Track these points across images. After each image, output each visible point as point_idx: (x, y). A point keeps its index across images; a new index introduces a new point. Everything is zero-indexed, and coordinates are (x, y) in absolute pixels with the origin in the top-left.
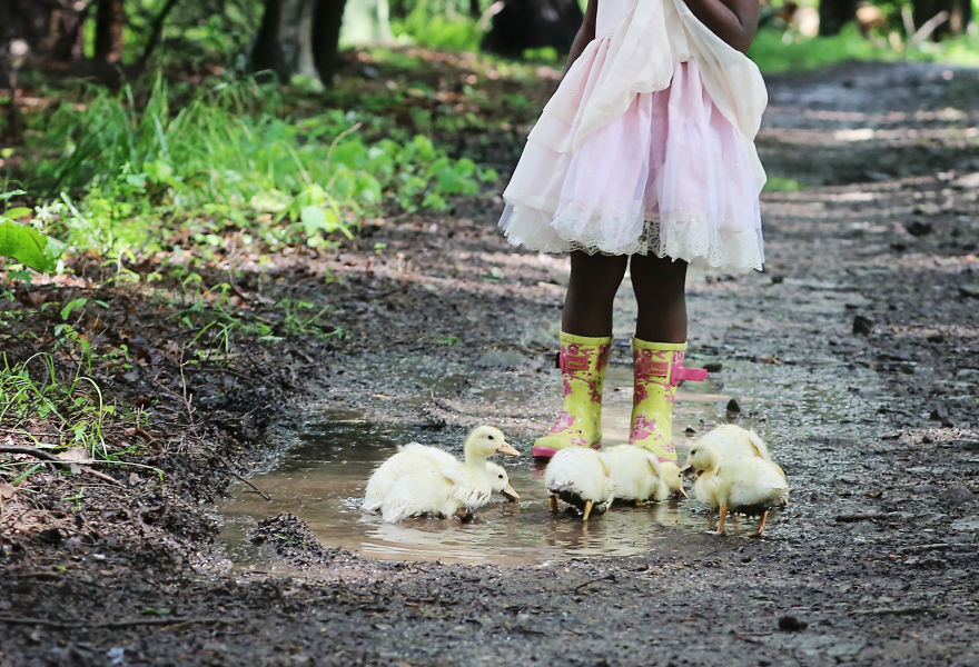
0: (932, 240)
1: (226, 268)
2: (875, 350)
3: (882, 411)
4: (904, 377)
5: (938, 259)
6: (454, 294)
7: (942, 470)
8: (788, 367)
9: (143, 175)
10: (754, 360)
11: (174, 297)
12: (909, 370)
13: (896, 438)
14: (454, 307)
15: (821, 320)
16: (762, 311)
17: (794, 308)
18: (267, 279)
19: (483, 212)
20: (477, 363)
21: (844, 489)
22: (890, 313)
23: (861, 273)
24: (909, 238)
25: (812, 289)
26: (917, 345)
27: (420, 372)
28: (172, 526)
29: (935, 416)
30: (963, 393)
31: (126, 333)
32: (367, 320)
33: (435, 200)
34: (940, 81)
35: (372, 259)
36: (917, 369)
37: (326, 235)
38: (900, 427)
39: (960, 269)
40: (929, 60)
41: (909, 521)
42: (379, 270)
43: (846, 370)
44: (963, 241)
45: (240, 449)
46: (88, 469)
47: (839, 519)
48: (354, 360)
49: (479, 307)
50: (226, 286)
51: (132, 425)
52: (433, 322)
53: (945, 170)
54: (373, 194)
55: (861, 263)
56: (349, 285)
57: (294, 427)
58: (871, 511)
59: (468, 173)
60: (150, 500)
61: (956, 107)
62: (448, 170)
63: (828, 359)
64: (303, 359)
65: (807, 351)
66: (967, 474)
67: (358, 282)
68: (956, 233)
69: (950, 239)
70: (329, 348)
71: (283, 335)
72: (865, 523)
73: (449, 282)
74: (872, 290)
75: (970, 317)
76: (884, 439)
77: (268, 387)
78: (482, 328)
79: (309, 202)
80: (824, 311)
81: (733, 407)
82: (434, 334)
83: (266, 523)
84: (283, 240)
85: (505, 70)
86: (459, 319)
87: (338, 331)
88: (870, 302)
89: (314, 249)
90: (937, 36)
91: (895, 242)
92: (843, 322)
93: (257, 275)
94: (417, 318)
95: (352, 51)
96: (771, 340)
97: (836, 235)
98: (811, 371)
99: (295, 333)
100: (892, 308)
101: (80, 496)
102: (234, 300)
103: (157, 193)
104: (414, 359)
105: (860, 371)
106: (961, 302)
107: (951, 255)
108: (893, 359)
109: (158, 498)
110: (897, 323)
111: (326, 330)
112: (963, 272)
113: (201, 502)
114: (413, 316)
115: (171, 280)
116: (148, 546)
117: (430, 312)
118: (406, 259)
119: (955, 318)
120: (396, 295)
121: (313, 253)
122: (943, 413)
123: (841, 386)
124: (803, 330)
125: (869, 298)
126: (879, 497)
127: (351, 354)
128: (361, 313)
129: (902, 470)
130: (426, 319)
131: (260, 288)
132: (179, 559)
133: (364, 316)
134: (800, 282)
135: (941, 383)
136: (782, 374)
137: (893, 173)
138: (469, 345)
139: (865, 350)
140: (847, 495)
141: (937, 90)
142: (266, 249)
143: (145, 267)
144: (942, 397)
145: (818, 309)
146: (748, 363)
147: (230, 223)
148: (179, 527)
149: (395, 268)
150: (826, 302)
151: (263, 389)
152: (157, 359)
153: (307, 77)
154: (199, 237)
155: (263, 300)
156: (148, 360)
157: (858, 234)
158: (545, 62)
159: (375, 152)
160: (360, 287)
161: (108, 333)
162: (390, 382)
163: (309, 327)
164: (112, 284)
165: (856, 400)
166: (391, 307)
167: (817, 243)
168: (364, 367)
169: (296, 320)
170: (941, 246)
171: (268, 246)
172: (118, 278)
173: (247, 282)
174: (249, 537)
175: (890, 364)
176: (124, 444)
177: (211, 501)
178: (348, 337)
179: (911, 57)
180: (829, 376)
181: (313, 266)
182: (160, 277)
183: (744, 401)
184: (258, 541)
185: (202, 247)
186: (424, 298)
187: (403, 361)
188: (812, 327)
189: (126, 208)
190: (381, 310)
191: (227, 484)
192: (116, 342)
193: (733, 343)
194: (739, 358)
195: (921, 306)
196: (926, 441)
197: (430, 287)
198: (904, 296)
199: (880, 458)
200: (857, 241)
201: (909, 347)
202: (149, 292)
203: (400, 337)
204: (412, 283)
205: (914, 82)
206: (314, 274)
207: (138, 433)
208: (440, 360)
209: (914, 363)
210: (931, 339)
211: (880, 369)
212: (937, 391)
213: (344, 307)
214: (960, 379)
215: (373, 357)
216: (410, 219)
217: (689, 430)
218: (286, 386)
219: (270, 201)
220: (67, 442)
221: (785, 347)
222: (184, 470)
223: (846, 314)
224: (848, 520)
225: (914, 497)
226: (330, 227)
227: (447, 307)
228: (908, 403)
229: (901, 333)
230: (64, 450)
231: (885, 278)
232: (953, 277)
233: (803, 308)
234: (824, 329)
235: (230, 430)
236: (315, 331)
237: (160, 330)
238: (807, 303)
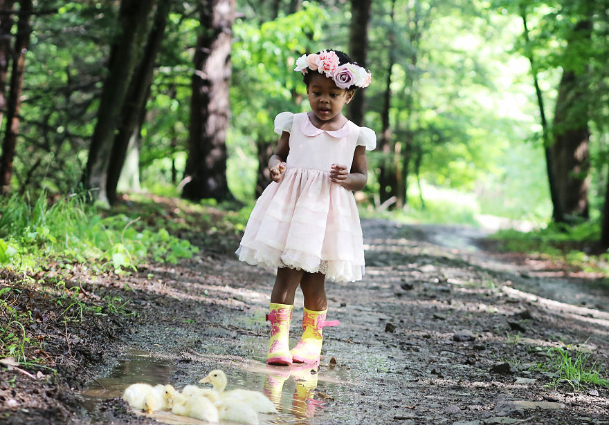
0: (414, 292)
1: (75, 281)
2: (398, 340)
3: (407, 368)
4: (414, 352)
5: (419, 301)
6: (187, 301)
7: (442, 398)
8: (357, 345)
9: (35, 233)
10: (339, 340)
11: (50, 291)
12: (417, 350)
13: (416, 381)
14: (189, 306)
15: (368, 324)
16: (338, 319)
17: (354, 319)
18: (97, 287)
19: (194, 266)
20: (204, 333)
21: (395, 404)
22: (401, 324)
23: (383, 305)
24: (402, 291)
25: (360, 311)
26: (418, 338)
27: (175, 335)
28: (60, 399)
29: (434, 372)
30: (445, 362)
31: (30, 306)
32: (147, 309)
33: (172, 258)
34: (395, 227)
35: (146, 281)
36: (420, 350)
37: (123, 268)
38: (417, 376)
39: (430, 307)
40: (387, 219)
41: (431, 421)
42: (150, 288)
43: (385, 348)
44: (430, 293)
45: (90, 365)
46: (16, 368)
47: (395, 418)
48: (142, 327)
49: (201, 307)
50: (78, 288)
51: (37, 349)
52: (179, 312)
53: (412, 263)
54: (143, 253)
55: (381, 301)
56: (136, 293)
57: (116, 356)
58: (411, 415)
59: (187, 247)
60: (49, 385)
61: (407, 238)
62: (178, 244)
63: (376, 342)
64: (118, 324)
65: (365, 338)
66: (455, 401)
67: (141, 291)
68: (425, 290)
69: (423, 293)
70: (131, 320)
71: (107, 313)
72: (409, 421)
73: (184, 296)
74: (389, 313)
75: (440, 328)
76: (410, 381)
77: (103, 336)
78: (203, 317)
79: (117, 252)
80: (369, 321)
81: (333, 361)
82: (180, 316)
83: (107, 401)
84: (102, 270)
85: (195, 208)
86: (192, 312)
87: (134, 313)
88: (391, 318)
89: (118, 275)
90: (391, 208)
91: (396, 292)
92: (379, 326)
93: (91, 285)
94: (171, 310)
95: (121, 194)
96: (345, 332)
97: (366, 288)
98: (368, 347)
99: (113, 313)
100: (402, 321)
101: (13, 380)
102: (81, 295)
103: (41, 243)
104: (172, 329)
105: (393, 348)
106: (434, 321)
107: (425, 300)
108: (408, 344)
109: (53, 384)
110: (406, 328)
111: (127, 312)
112: (432, 308)
113: (73, 389)
114: (169, 309)
115: (49, 283)
116: (50, 407)
117: (177, 307)
118: (163, 283)
119: (433, 328)
120: (159, 300)
121: (117, 277)
122: (438, 371)
123: (384, 356)
124: (360, 329)
125: (390, 316)
126: (413, 409)
127: (141, 324)
128: (143, 306)
129: (423, 397)
130: (175, 311)
131: (93, 291)
132: (66, 415)
133: (145, 307)
134: (354, 307)
135: (434, 357)
136: (355, 349)
137: (386, 263)
138: (198, 324)
139: (393, 339)
140: (397, 407)
141: (395, 231)
142: (94, 273)
143: (36, 277)
144: (435, 364)
145: (366, 320)
146: (337, 341)
147: (76, 261)
148: (64, 399)
149: (157, 287)
150: (368, 316)
151: (100, 337)
152: (45, 319)
153: (102, 201)
154: (62, 265)
155: (95, 296)
156: (41, 319)
157: (376, 288)
158: (211, 206)
159: (140, 236)
160: (141, 294)
161: (20, 306)
162: (161, 338)
163: (119, 310)
164: (21, 283)
165: (393, 363)
166: (158, 304)
167: (358, 291)
168: (147, 331)
169: (113, 306)
170: (419, 295)
171: (95, 272)
172: (24, 280)
173: (87, 287)
174: (97, 408)
175: (406, 346)
176: (34, 357)
177: (77, 389)
178: (139, 316)
179: (378, 217)
180: (377, 351)
181: (117, 284)
182: (44, 282)
183: (339, 360)
184: (103, 410)
185: (63, 270)
186: (173, 302)
187: (166, 329)
188: (365, 328)
189: (25, 250)
190: (154, 305)
191: (85, 381)
192: (25, 310)
193: (327, 332)
194: (331, 339)
195: (415, 322)
196: (432, 384)
197: (175, 297)
198: (406, 317)
199: (410, 390)
200: (377, 291)
201: (414, 339)
202: (38, 289)
203: (164, 318)
204: (166, 294)
205: (384, 227)
206: (119, 287)
207: (41, 352)
208: (185, 330)
209: (418, 347)
210: (424, 337)
211: (402, 349)
212: (432, 361)
213: (135, 303)
214: (442, 355)
215: (151, 326)
216: (161, 266)
217: (313, 371)
218: (111, 337)
219: (94, 253)
220: (5, 354)
221: (353, 336)
222: (64, 372)
223: (380, 323)
224: (400, 419)
225: (431, 410)
226: (126, 265)
227: (187, 306)
228: (419, 365)
229: (409, 333)
230: (4, 358)
231: (395, 308)
232: (428, 310)
233: (359, 319)
234: (371, 329)
235: (85, 355)
236: (122, 312)
237: (46, 307)
238: (360, 316)
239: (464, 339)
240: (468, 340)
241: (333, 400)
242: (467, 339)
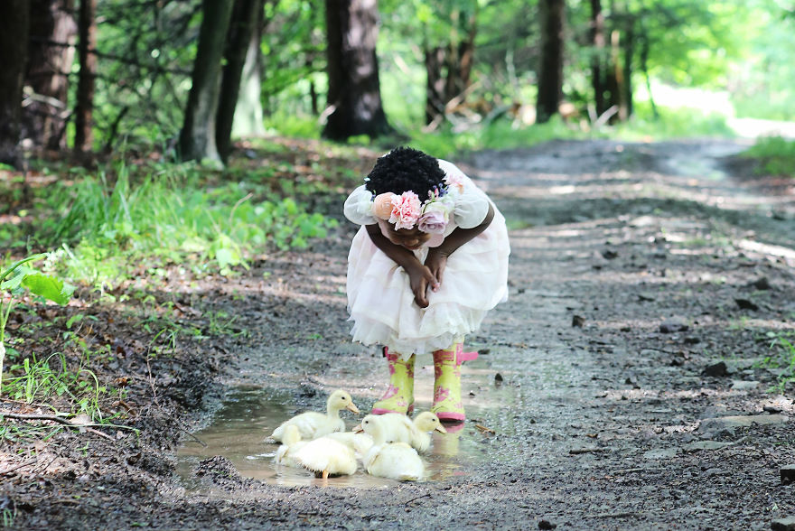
0: (618, 262)
1: (170, 290)
2: (588, 337)
3: (594, 379)
4: (606, 355)
5: (624, 275)
6: (315, 305)
7: (635, 418)
8: (533, 350)
9: (115, 232)
10: (510, 346)
11: (137, 311)
12: (610, 352)
13: (604, 396)
14: (317, 314)
15: (551, 318)
16: (513, 312)
17: (533, 310)
18: (197, 297)
19: (330, 248)
20: (334, 352)
21: (574, 432)
22: (595, 312)
23: (574, 285)
24: (604, 261)
25: (544, 297)
26: (614, 333)
27: (297, 358)
28: (145, 466)
29: (628, 382)
30: (646, 366)
31: (109, 336)
32: (261, 324)
33: (299, 242)
34: (616, 154)
35: (262, 282)
36: (615, 350)
37: (232, 267)
38: (606, 389)
39: (638, 282)
40: (606, 138)
41: (616, 453)
42: (267, 290)
43: (569, 352)
44: (639, 262)
45: (185, 413)
46: (90, 430)
47: (571, 452)
48: (254, 351)
49: (332, 313)
50: (171, 304)
51: (116, 399)
52: (304, 324)
53: (623, 213)
54: (260, 238)
55: (574, 279)
56: (248, 301)
57: (219, 396)
58: (592, 447)
59: (320, 223)
60: (131, 449)
61: (628, 170)
62: (307, 221)
63: (557, 344)
64: (222, 351)
65: (544, 339)
66: (651, 421)
67: (254, 298)
68: (633, 258)
69: (630, 262)
70: (239, 344)
71: (209, 335)
72: (589, 455)
73: (312, 297)
74: (582, 297)
75: (647, 314)
76: (597, 397)
77: (202, 371)
78: (335, 328)
79: (221, 247)
80: (553, 311)
81: (499, 378)
82: (304, 332)
83: (205, 463)
84: (204, 271)
85: (336, 151)
86: (320, 322)
87: (244, 332)
88: (582, 305)
89: (225, 277)
90: (613, 120)
91: (595, 264)
92: (565, 319)
93: (190, 295)
94: (293, 322)
95: (239, 140)
96: (520, 332)
97: (556, 260)
98: (547, 352)
99: (217, 334)
100: (596, 309)
101: (86, 447)
102: (176, 312)
103: (123, 242)
104: (293, 350)
105: (579, 352)
106: (640, 304)
107: (631, 272)
108: (599, 343)
109: (136, 448)
110: (600, 319)
111: (236, 331)
112: (640, 284)
113: (163, 448)
114: (290, 320)
115: (135, 299)
116: (132, 481)
117: (300, 317)
118: (284, 282)
119: (637, 314)
120: (279, 308)
121: (224, 280)
122: (634, 380)
123: (567, 362)
124: (540, 325)
125: (581, 302)
126: (596, 437)
127: (253, 347)
128: (257, 319)
129: (609, 419)
130: (299, 322)
131: (192, 304)
132: (152, 489)
133: (259, 322)
134: (535, 292)
135: (631, 359)
136: (529, 355)
137: (590, 216)
138: (327, 339)
139: (581, 337)
140: (575, 436)
141: (614, 159)
142: (194, 278)
143: (117, 291)
144: (632, 369)
145: (548, 310)
146: (506, 347)
147: (170, 261)
148: (150, 467)
149: (276, 289)
150: (553, 306)
151: (198, 372)
152: (129, 354)
153: (212, 159)
154: (152, 271)
155: (194, 312)
156: (124, 354)
157: (571, 259)
158: (362, 145)
159: (259, 210)
160: (255, 302)
161: (98, 337)
162: (278, 365)
163: (225, 329)
164: (98, 304)
165: (577, 372)
166: (276, 315)
167: (545, 266)
168: (261, 355)
169: (217, 325)
170: (625, 266)
171: (195, 276)
172: (101, 299)
173: (183, 301)
174: (194, 472)
175: (598, 347)
176: (112, 411)
177: (169, 449)
178: (250, 336)
179: (595, 136)
180: (558, 356)
181: (225, 288)
182: (128, 298)
183: (505, 373)
184: (201, 474)
185: (154, 277)
186: (296, 308)
187: (286, 351)
188: (545, 323)
189: (104, 252)
190: (271, 317)
191: (178, 436)
192: (102, 341)
193: (496, 335)
194: (501, 344)
195: (614, 307)
196: (624, 399)
197: (300, 301)
198: (603, 301)
199: (594, 410)
200: (570, 263)
201: (609, 335)
202: (121, 308)
203: (283, 335)
204: (288, 298)
205: (598, 154)
206: (226, 294)
207: (121, 404)
208: (310, 350)
209: (612, 346)
210: (623, 330)
211: (591, 351)
212: (628, 365)
213: (247, 315)
214: (643, 356)
215: (266, 348)
216: (284, 254)
217: (471, 394)
218: (212, 370)
219: (194, 244)
220: (76, 412)
221: (529, 337)
222: (151, 429)
223: (567, 314)
224: (577, 453)
225: (618, 437)
226: (235, 262)
227: (310, 314)
228: (610, 373)
229: (603, 325)
230: (75, 416)
231: (590, 289)
232: (633, 287)
233: (540, 310)
234: (554, 324)
235: (179, 401)
236: (229, 332)
237: (130, 334)
238: (542, 306)
239: (673, 329)
240: (680, 330)
241: (494, 433)
242: (677, 328)
